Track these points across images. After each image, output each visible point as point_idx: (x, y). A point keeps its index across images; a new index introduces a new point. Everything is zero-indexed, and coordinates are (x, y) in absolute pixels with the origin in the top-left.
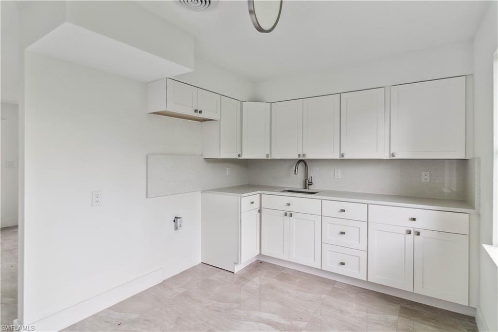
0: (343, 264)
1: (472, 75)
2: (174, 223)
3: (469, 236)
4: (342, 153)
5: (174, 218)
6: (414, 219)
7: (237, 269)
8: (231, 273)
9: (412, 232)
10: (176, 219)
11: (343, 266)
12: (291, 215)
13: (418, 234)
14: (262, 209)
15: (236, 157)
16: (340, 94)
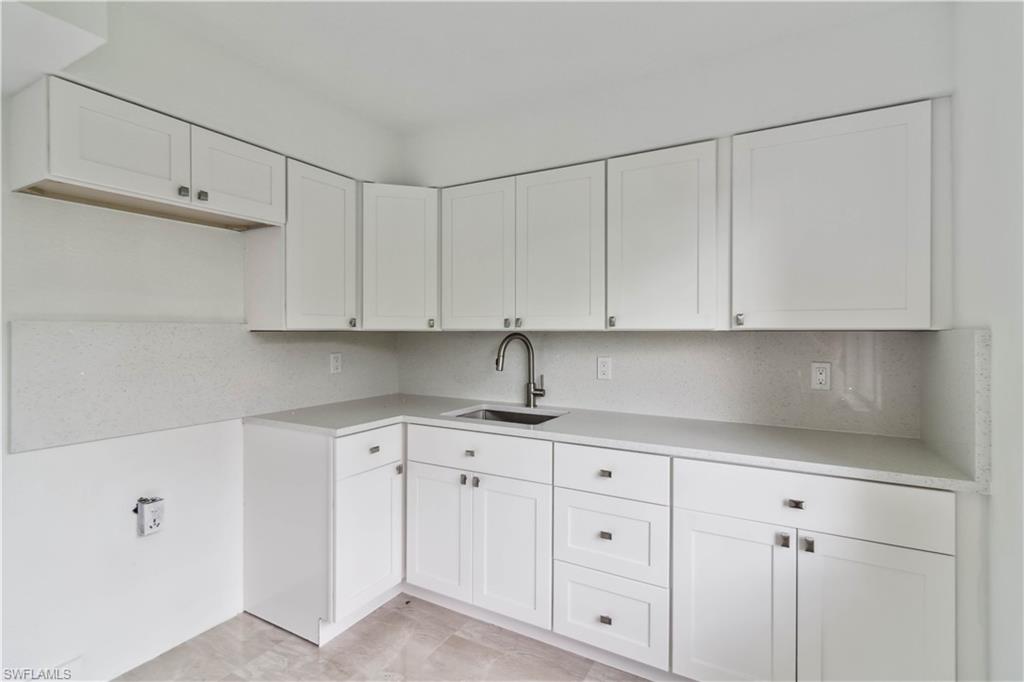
0: (606, 621)
1: (950, 96)
2: (135, 515)
3: (956, 557)
4: (609, 315)
5: (136, 502)
6: (797, 505)
7: (326, 636)
8: (310, 646)
9: (793, 542)
10: (140, 504)
11: (607, 626)
12: (476, 482)
13: (810, 547)
14: (409, 463)
15: (345, 326)
16: (606, 160)
